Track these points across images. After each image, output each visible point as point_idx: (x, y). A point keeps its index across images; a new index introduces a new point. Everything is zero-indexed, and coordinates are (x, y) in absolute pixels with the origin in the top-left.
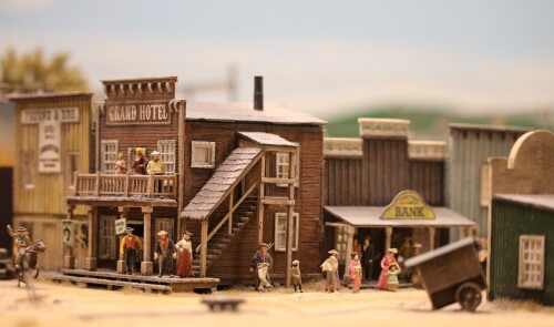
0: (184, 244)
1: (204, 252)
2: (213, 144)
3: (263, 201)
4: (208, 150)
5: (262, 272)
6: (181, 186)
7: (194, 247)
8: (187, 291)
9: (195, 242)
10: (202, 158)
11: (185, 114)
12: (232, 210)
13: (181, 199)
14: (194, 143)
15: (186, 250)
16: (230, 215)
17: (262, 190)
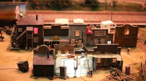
1: (17, 44)
2: (22, 28)
13: (17, 36)
15: (15, 44)
16: (22, 40)
17: (27, 37)
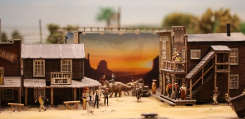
0: (183, 88)
1: (191, 91)
2: (200, 50)
3: (216, 72)
4: (198, 53)
5: (215, 98)
6: (186, 66)
7: (187, 89)
8: (182, 105)
9: (188, 87)
10: (196, 56)
11: (187, 40)
12: (203, 75)
13: (186, 71)
14: (191, 50)
15: (184, 90)
16: (202, 77)
17: (216, 68)
